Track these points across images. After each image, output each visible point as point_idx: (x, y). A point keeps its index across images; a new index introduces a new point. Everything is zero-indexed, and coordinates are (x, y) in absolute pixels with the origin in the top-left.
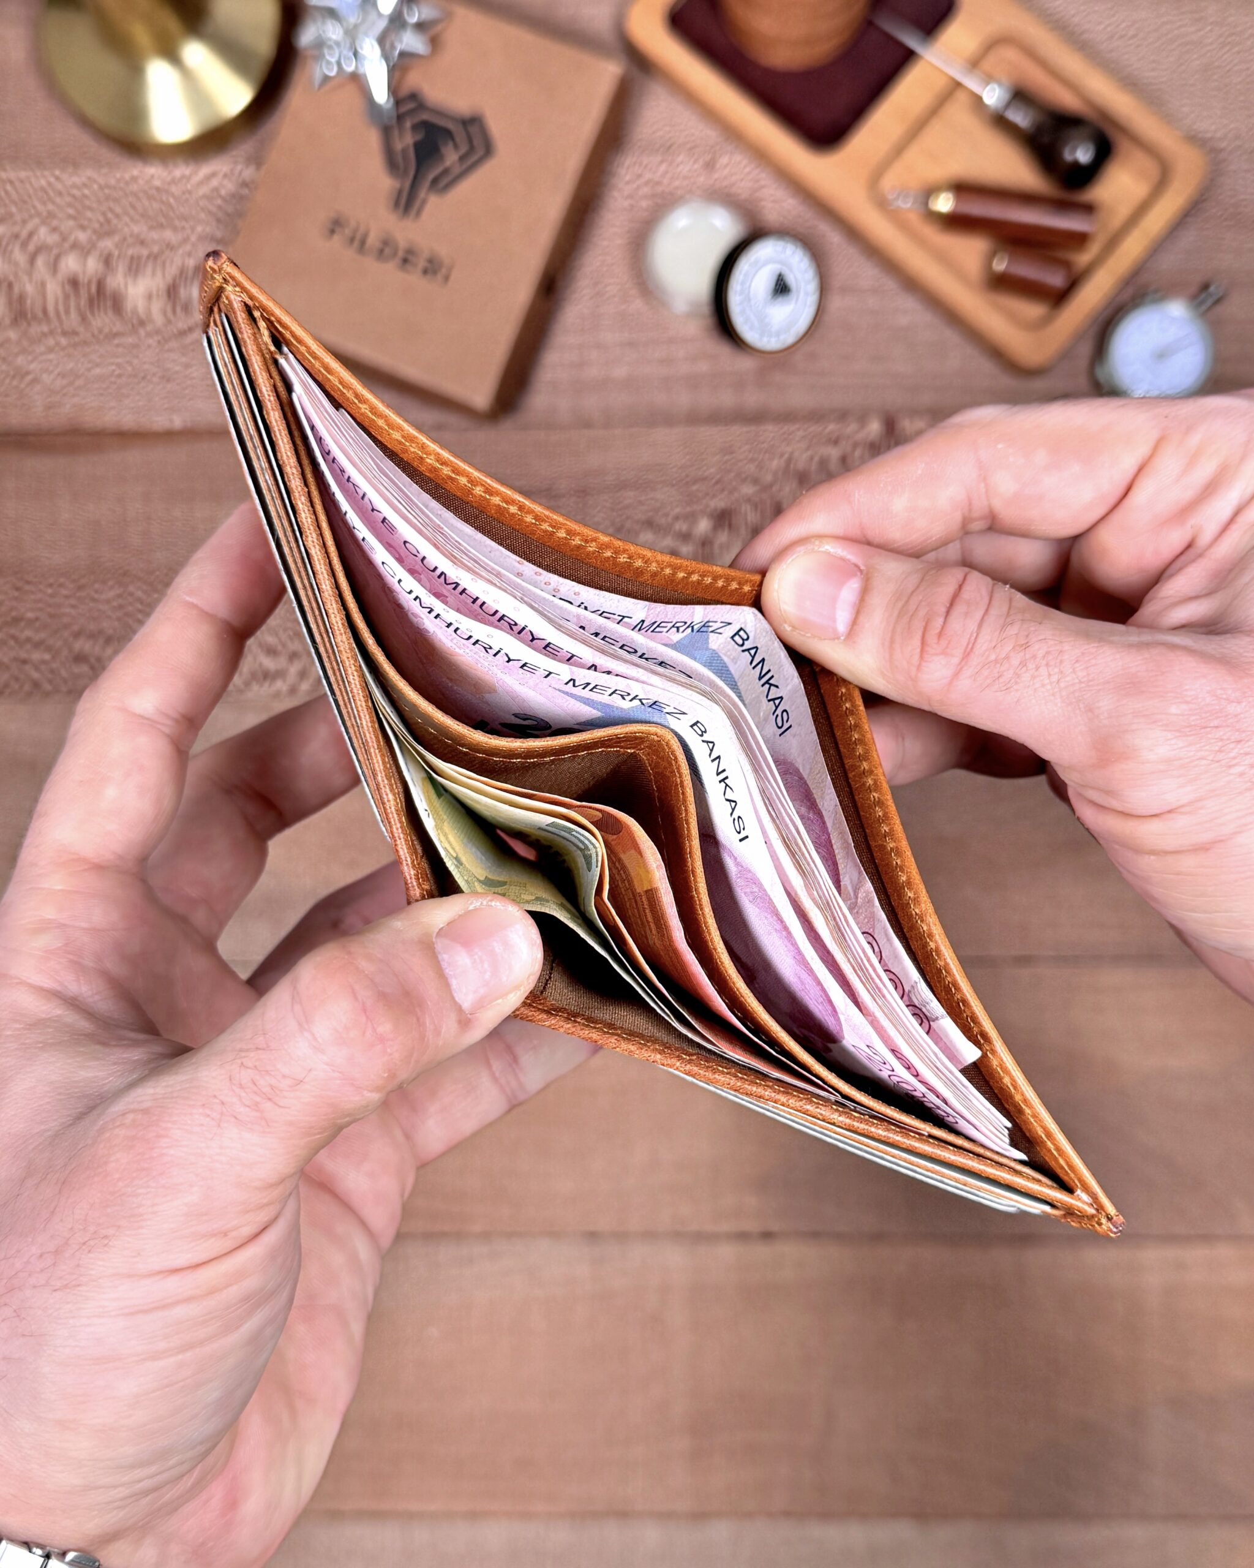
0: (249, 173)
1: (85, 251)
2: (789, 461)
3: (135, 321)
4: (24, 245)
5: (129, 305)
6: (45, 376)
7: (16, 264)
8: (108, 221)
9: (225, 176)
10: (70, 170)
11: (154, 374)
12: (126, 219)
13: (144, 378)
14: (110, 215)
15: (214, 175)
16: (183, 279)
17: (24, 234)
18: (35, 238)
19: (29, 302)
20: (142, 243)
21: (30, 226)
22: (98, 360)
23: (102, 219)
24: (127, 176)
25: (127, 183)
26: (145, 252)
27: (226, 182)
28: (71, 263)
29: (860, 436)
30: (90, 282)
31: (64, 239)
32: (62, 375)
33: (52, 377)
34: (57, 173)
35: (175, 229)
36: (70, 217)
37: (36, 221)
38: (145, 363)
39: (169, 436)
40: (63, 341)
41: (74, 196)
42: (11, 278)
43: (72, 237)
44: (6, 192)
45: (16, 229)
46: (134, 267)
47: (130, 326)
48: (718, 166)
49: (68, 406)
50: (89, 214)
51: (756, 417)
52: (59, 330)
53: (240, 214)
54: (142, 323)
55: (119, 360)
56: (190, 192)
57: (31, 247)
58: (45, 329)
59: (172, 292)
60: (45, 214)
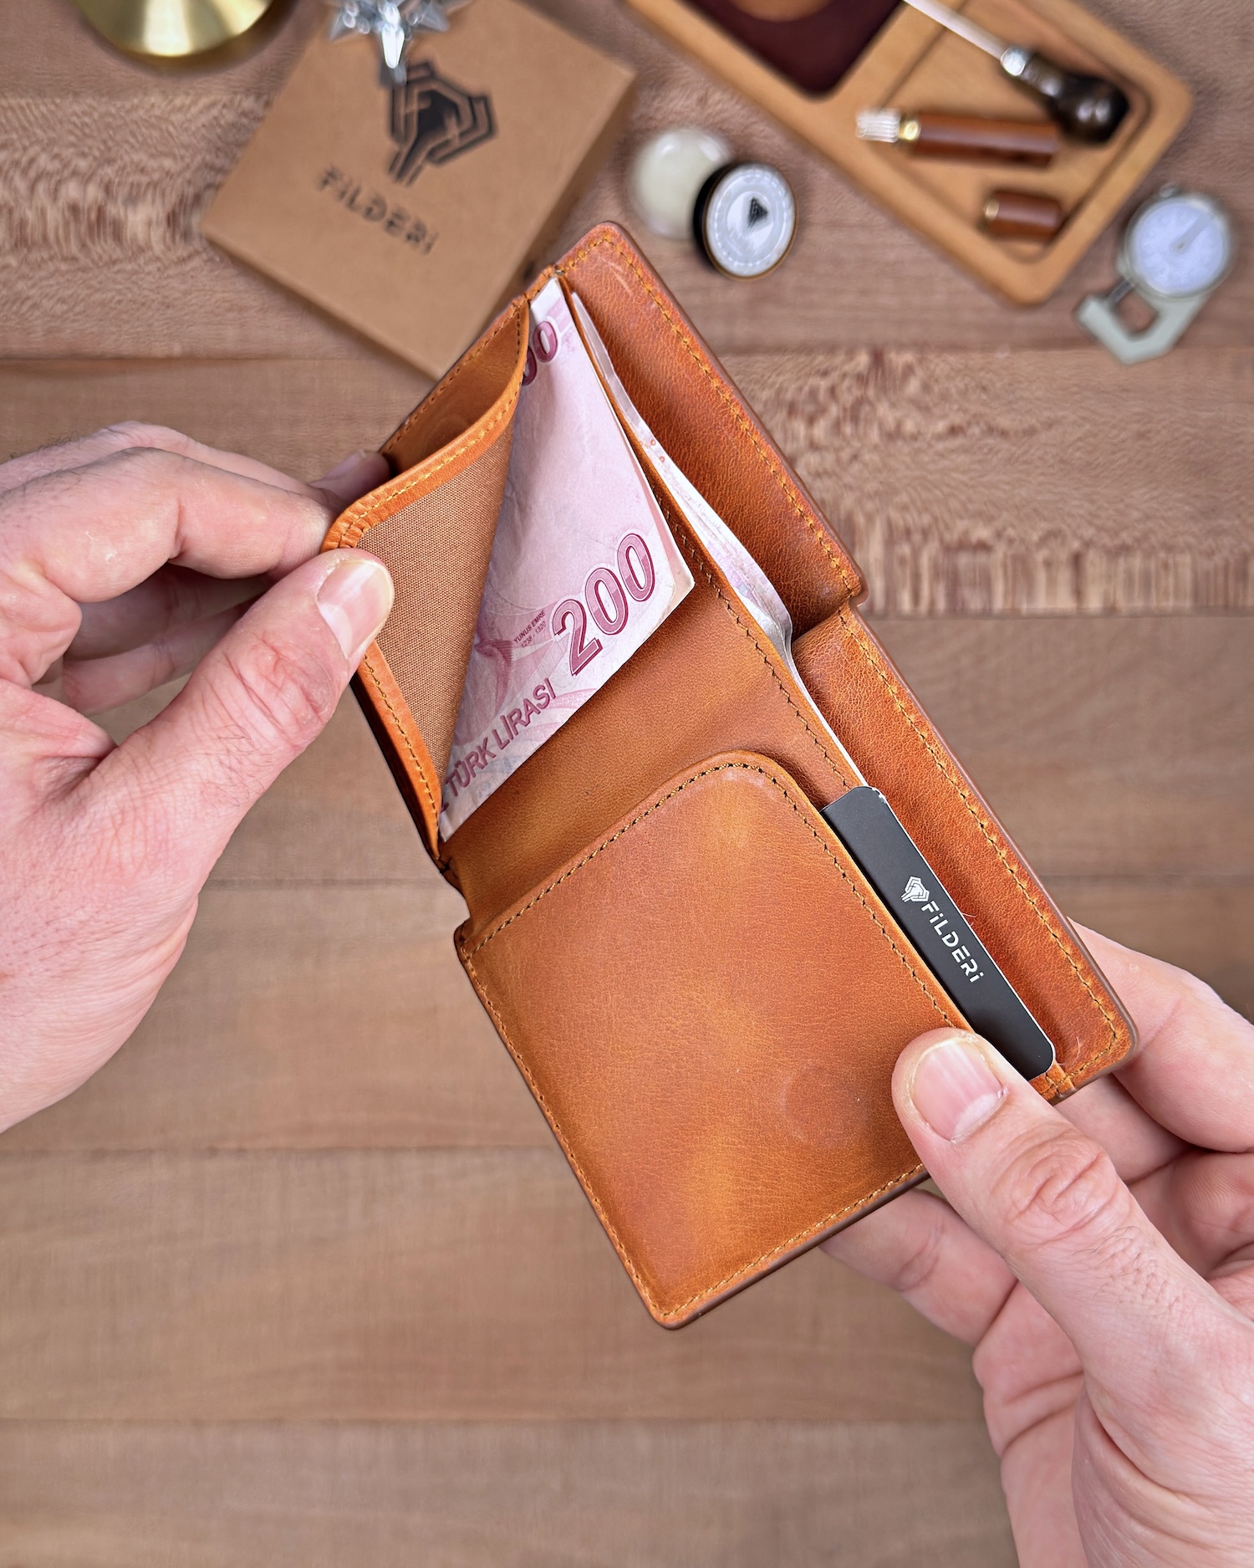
0: (249, 103)
1: (86, 179)
2: (779, 392)
3: (135, 249)
4: (24, 172)
5: (128, 233)
6: (44, 301)
7: (16, 190)
8: (109, 149)
9: (225, 106)
10: (71, 98)
11: (153, 301)
12: (126, 147)
13: (143, 304)
14: (110, 143)
15: (213, 104)
16: (183, 206)
17: (24, 160)
18: (35, 166)
19: (29, 230)
20: (143, 171)
21: (32, 152)
22: (98, 286)
23: (102, 147)
24: (128, 105)
25: (128, 112)
26: (144, 179)
27: (225, 111)
28: (71, 191)
29: (848, 368)
30: (89, 210)
31: (65, 166)
32: (63, 301)
33: (52, 302)
34: (58, 101)
35: (174, 157)
36: (73, 145)
37: (37, 148)
38: (144, 289)
39: (169, 361)
40: (64, 267)
41: (74, 124)
42: (12, 204)
43: (74, 163)
44: (8, 120)
45: (17, 156)
46: (134, 193)
47: (130, 253)
48: (710, 102)
49: (69, 331)
50: (89, 142)
51: (749, 349)
52: (60, 258)
53: (240, 145)
54: (141, 250)
55: (120, 287)
56: (190, 121)
57: (32, 174)
58: (46, 256)
59: (172, 220)
60: (46, 141)
